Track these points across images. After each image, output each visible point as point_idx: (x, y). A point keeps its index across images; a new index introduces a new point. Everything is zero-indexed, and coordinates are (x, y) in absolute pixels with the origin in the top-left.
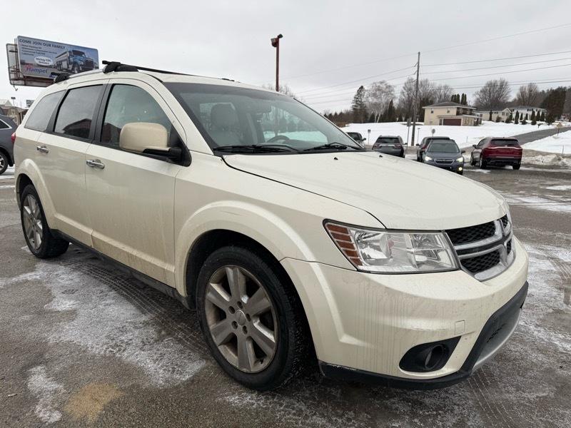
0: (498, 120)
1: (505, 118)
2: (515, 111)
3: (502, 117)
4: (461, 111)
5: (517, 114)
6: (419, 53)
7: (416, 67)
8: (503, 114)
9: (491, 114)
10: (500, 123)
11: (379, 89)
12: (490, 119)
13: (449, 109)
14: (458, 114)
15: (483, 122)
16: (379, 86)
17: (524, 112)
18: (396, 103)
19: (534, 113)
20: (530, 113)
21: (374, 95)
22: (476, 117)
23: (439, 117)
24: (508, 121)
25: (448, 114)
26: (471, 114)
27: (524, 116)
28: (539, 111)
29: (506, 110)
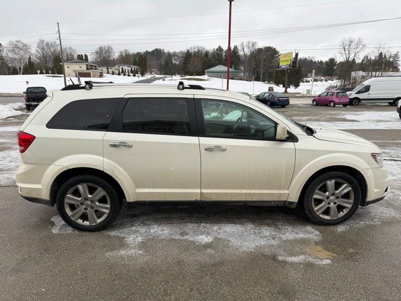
0: (113, 73)
1: (117, 72)
2: (121, 67)
3: (115, 71)
4: (89, 67)
5: (122, 69)
6: (58, 23)
7: (58, 34)
8: (115, 69)
9: (108, 69)
10: (115, 75)
11: (16, 47)
12: (108, 73)
13: (80, 66)
14: (87, 69)
15: (104, 74)
16: (16, 45)
17: (126, 68)
18: (34, 58)
19: (131, 69)
20: (130, 69)
21: (13, 51)
22: (99, 71)
23: (75, 71)
24: (119, 74)
25: (81, 69)
26: (96, 69)
27: (127, 71)
28: (134, 67)
29: (116, 67)
